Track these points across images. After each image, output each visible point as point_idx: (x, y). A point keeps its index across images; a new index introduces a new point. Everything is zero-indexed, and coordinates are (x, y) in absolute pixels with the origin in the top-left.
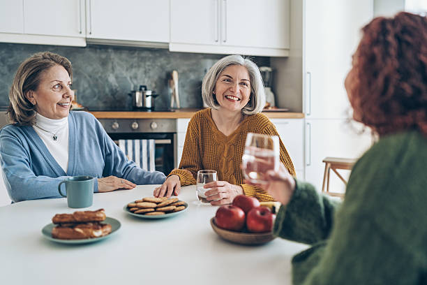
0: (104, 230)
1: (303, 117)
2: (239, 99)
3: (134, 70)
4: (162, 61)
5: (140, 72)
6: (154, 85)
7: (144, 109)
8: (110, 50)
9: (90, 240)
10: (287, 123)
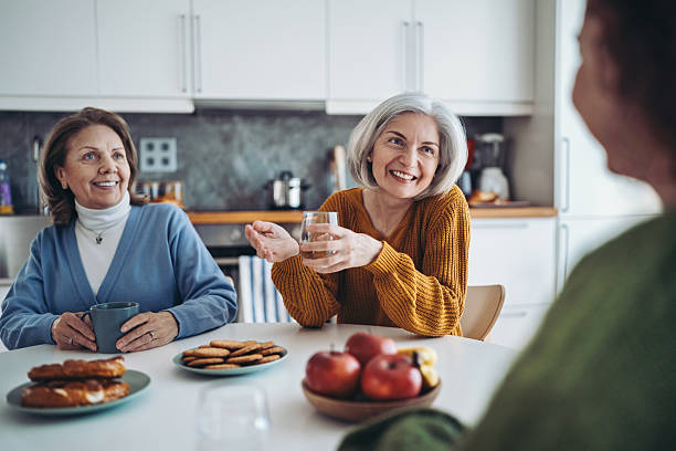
0: (109, 392)
1: (555, 214)
2: (415, 178)
3: (274, 149)
4: (320, 132)
5: (284, 151)
6: (305, 171)
7: (287, 208)
8: (236, 119)
9: (79, 409)
10: (525, 226)
